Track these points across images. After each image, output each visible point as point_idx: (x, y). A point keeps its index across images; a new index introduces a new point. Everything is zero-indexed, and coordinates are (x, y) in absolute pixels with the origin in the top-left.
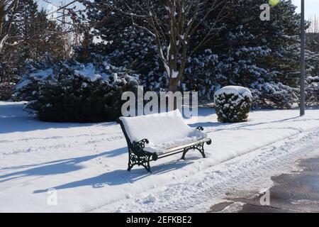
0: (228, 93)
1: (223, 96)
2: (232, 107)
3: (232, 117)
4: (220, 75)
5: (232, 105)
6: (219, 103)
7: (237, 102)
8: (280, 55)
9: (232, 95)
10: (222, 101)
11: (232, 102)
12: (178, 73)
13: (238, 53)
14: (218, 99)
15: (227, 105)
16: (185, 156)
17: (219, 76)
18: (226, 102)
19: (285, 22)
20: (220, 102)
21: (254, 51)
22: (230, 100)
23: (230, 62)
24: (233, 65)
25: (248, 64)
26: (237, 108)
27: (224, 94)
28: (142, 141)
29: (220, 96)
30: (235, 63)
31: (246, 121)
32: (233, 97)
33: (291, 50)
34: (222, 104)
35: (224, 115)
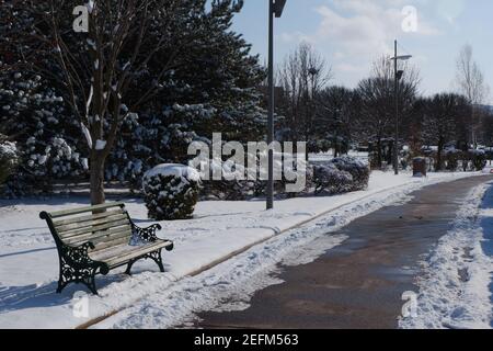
0: (166, 174)
1: (158, 179)
2: (171, 196)
3: (171, 210)
4: (140, 146)
5: (171, 193)
6: (151, 191)
7: (178, 189)
8: (229, 117)
9: (172, 177)
10: (157, 187)
11: (172, 189)
12: (105, 142)
13: (166, 113)
14: (150, 183)
15: (164, 193)
16: (132, 270)
17: (138, 147)
18: (162, 189)
19: (235, 69)
20: (153, 188)
21: (192, 111)
22: (169, 184)
23: (154, 126)
24: (160, 131)
25: (182, 130)
26: (180, 197)
27: (160, 175)
28: (84, 245)
29: (153, 178)
30: (162, 127)
31: (191, 218)
32: (173, 180)
33: (245, 110)
34: (157, 192)
35: (158, 209)
